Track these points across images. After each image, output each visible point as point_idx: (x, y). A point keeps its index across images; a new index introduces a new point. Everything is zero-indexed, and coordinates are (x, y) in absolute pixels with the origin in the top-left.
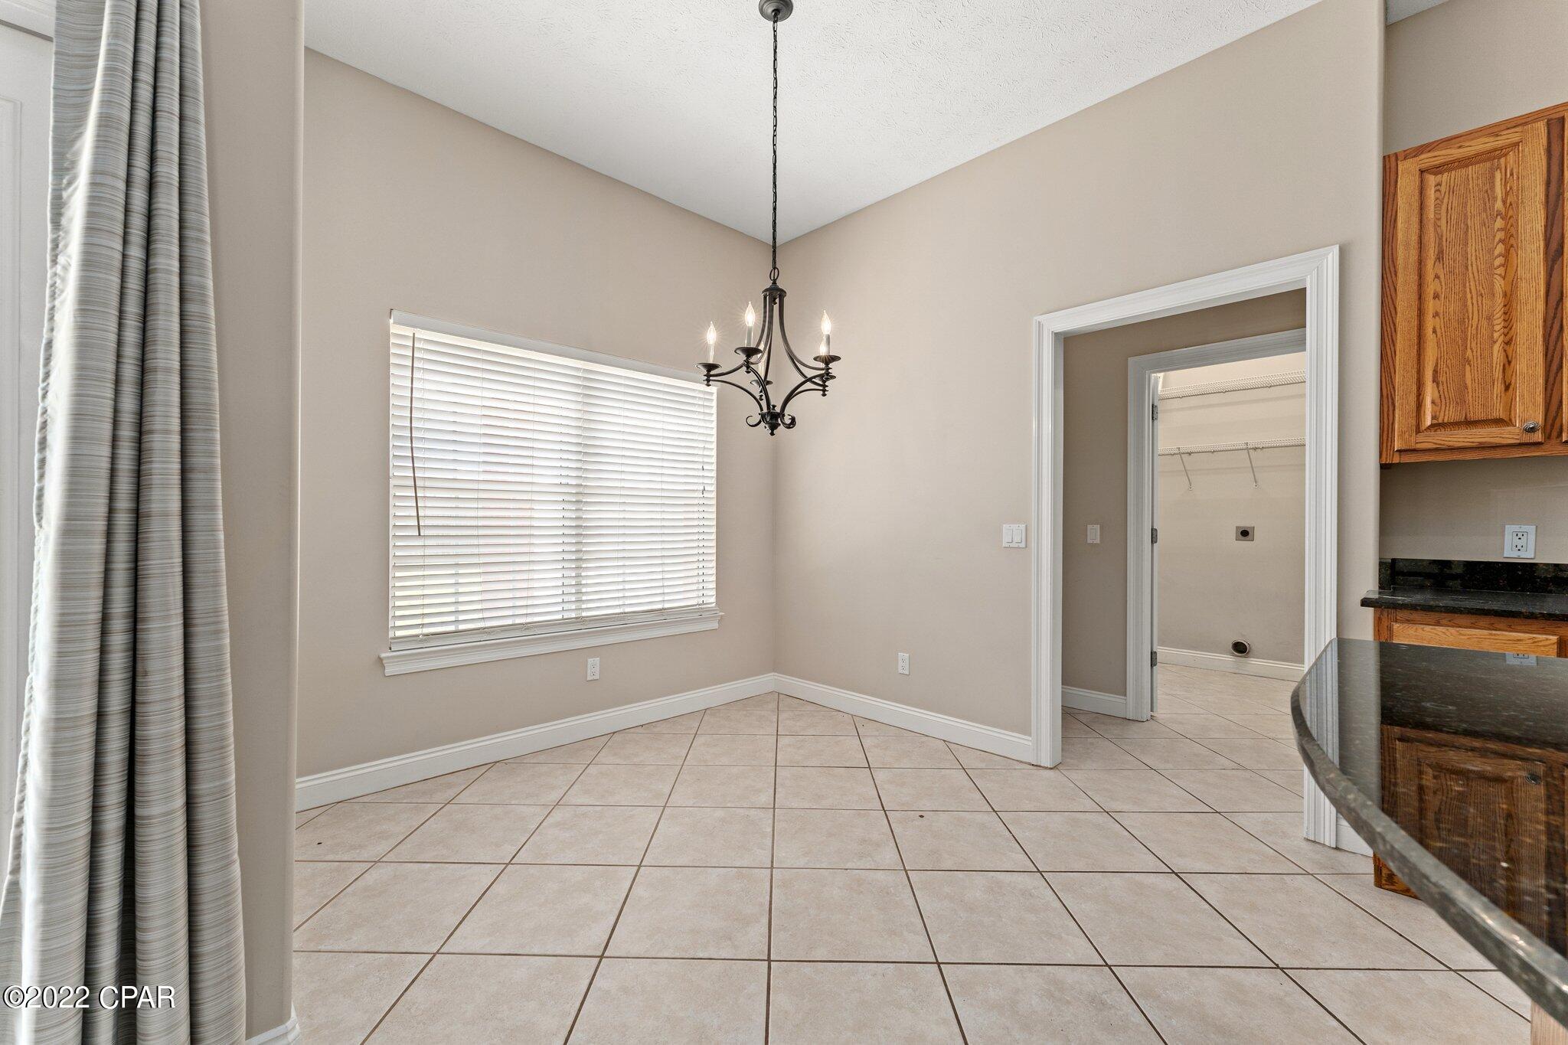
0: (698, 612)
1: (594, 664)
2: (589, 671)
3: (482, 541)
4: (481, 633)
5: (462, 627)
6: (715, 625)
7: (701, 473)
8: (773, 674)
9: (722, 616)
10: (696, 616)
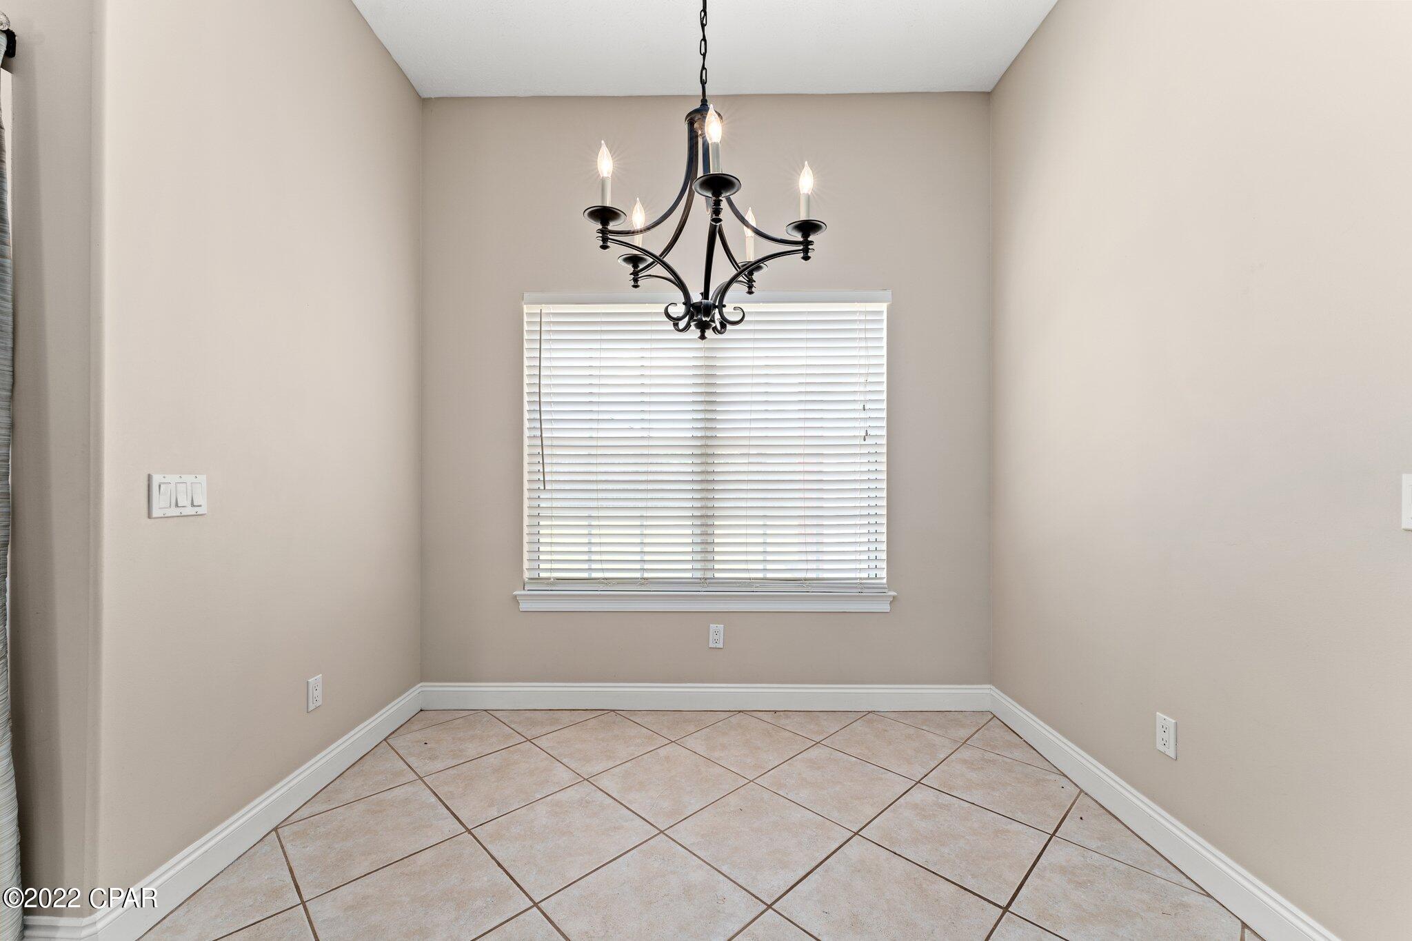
0: (861, 589)
1: (717, 630)
2: (711, 639)
3: (601, 495)
4: (599, 583)
5: (594, 575)
6: (886, 607)
7: (863, 415)
8: (988, 686)
9: (894, 597)
10: (854, 592)
